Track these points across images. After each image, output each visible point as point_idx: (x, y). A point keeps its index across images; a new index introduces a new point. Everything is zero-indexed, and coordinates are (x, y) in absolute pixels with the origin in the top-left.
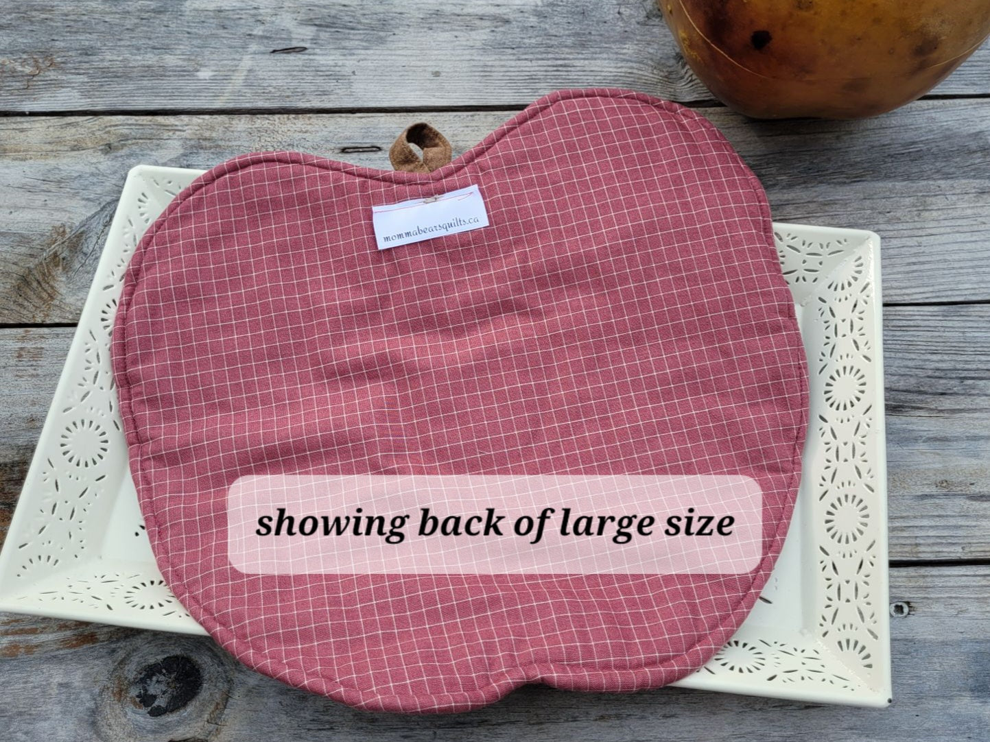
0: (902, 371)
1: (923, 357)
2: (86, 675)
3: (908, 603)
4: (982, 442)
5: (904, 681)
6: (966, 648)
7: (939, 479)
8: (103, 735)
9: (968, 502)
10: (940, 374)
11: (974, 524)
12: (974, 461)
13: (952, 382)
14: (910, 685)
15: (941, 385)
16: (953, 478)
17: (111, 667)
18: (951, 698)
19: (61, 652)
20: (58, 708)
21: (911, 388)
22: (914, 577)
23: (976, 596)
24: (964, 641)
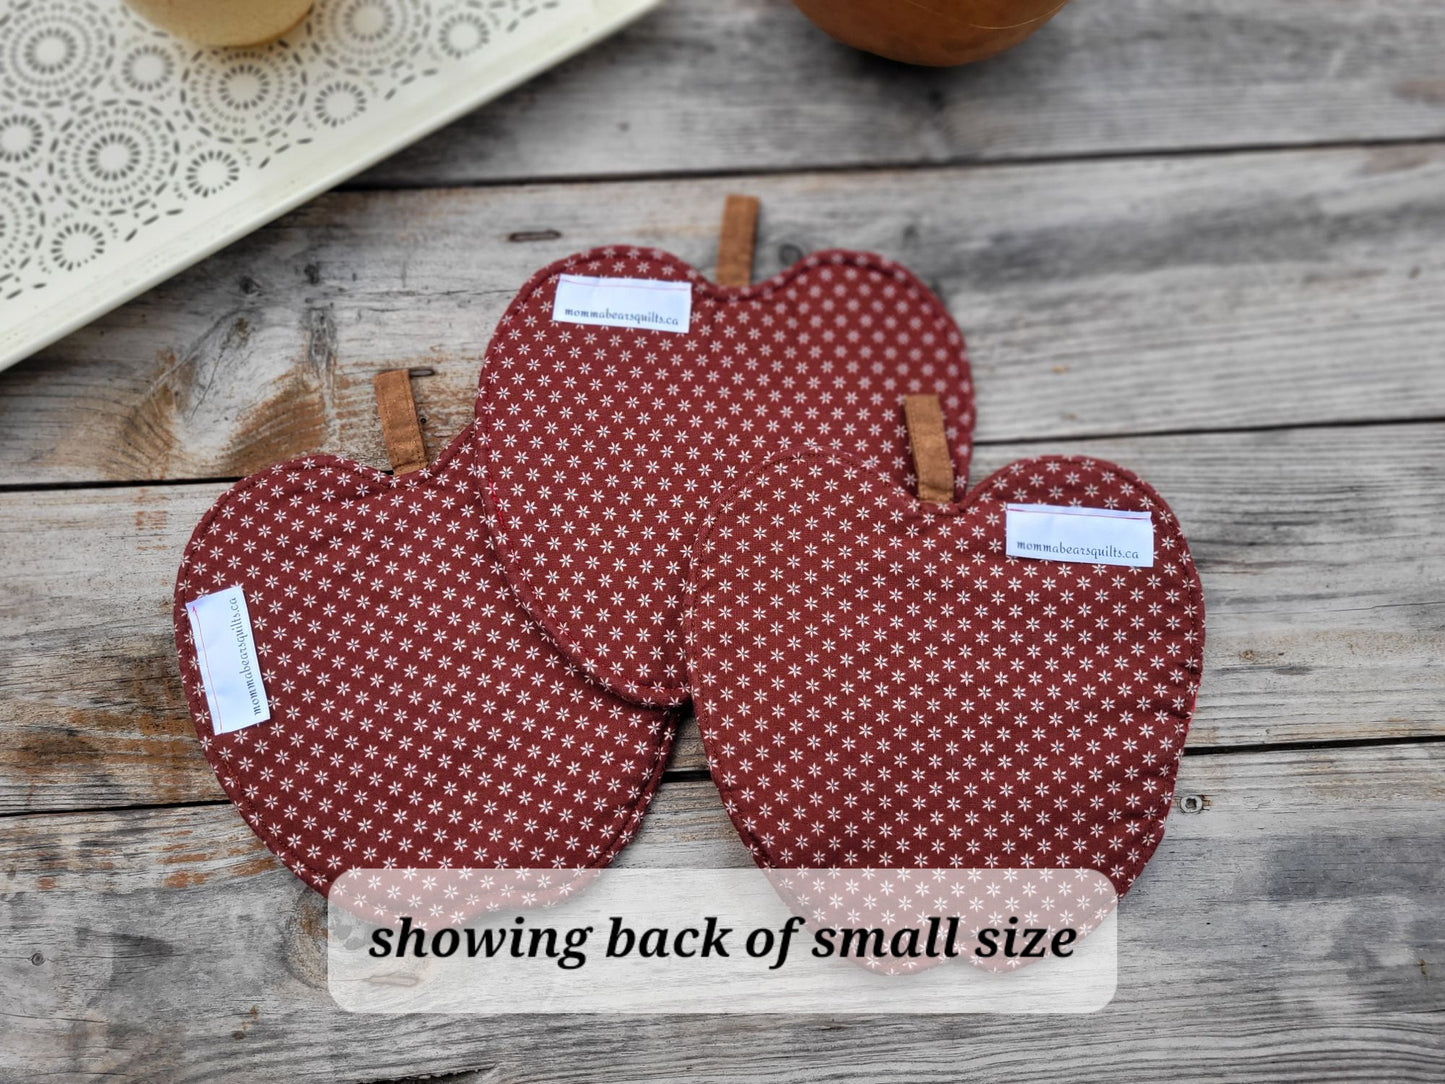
0: (1205, 517)
1: (1230, 498)
2: (268, 905)
3: (1202, 797)
4: (1295, 603)
5: (1195, 886)
6: (1266, 847)
7: (1245, 648)
8: (296, 972)
9: (1276, 676)
10: (1251, 518)
11: (1281, 701)
12: (1285, 627)
13: (1264, 529)
14: (1202, 890)
15: (1251, 532)
16: (1258, 648)
17: (296, 895)
18: (1246, 902)
19: (236, 880)
20: (241, 944)
21: (1215, 537)
22: (1211, 767)
23: (1280, 786)
24: (1264, 838)
